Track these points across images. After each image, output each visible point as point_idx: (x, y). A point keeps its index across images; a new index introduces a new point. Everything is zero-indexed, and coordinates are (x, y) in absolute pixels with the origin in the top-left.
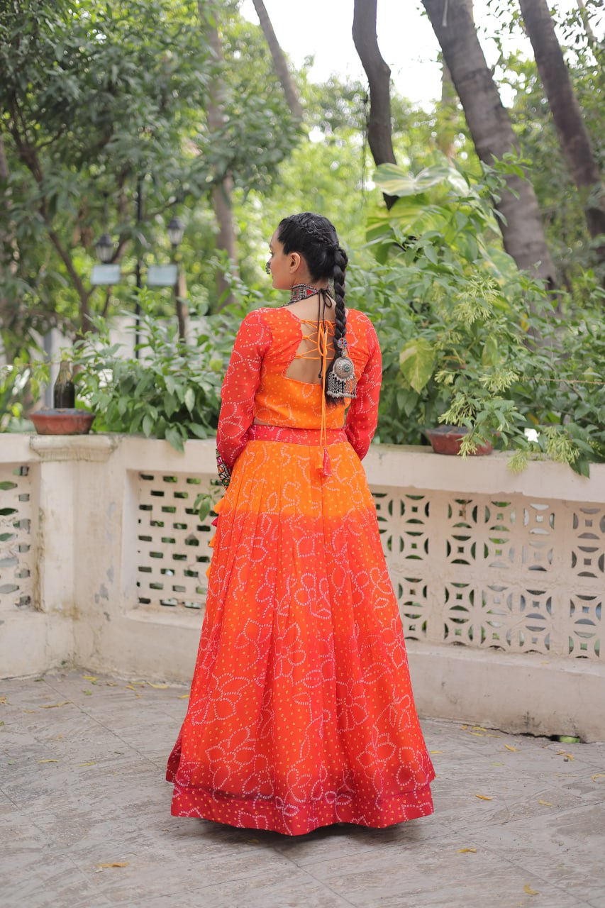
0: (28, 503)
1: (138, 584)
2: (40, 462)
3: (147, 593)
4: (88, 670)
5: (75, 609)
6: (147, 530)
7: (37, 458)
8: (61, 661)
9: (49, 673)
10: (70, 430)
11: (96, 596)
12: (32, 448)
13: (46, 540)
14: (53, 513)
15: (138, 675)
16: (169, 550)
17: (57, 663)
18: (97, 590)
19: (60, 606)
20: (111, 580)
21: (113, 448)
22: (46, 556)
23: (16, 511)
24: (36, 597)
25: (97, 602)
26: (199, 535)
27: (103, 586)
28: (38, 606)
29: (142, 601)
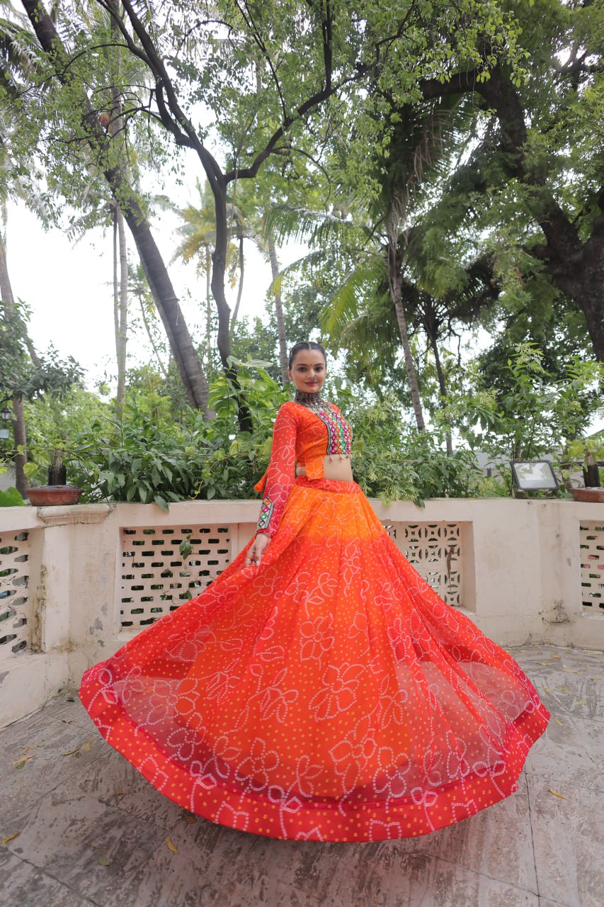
0: (26, 562)
1: (122, 612)
2: (43, 528)
3: (128, 617)
5: (70, 642)
6: (130, 570)
7: (43, 524)
8: (57, 690)
9: (48, 704)
10: (68, 501)
11: (91, 628)
12: (40, 517)
13: (47, 591)
14: (54, 568)
16: (147, 583)
17: (54, 693)
18: (92, 624)
19: (58, 644)
20: (105, 614)
21: (109, 512)
22: (47, 604)
23: (16, 571)
24: (35, 641)
25: (92, 633)
26: (173, 569)
27: (97, 620)
28: (37, 648)
29: (125, 624)
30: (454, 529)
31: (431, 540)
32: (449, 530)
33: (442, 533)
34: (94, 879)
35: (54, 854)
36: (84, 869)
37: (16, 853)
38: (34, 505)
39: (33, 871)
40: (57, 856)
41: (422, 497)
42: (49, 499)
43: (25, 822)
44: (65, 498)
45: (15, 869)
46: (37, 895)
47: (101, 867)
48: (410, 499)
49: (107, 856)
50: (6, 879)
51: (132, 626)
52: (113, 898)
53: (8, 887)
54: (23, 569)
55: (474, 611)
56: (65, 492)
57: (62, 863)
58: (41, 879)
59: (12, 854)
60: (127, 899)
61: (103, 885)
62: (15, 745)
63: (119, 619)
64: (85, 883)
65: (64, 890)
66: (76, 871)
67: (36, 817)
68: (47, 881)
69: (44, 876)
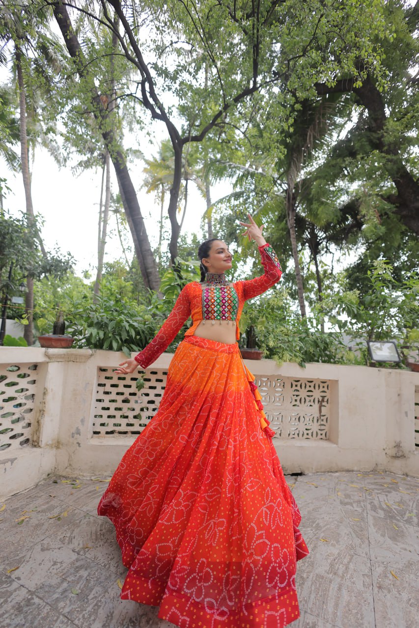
0: (34, 385)
1: (94, 424)
2: (48, 363)
3: (98, 428)
4: (63, 477)
5: (58, 442)
6: (101, 396)
7: (48, 360)
8: (47, 474)
9: (40, 483)
10: (64, 346)
12: (46, 355)
13: (46, 406)
14: (52, 390)
15: (95, 475)
16: (113, 406)
17: (45, 476)
18: (74, 430)
19: (50, 442)
20: (83, 425)
21: (92, 355)
22: (46, 415)
23: (27, 390)
24: (35, 439)
25: (73, 437)
26: (130, 398)
27: (77, 428)
28: (36, 444)
29: (95, 433)
30: (325, 385)
31: (308, 391)
32: (322, 385)
33: (317, 387)
34: (68, 602)
35: (42, 583)
36: (62, 595)
37: (16, 580)
38: (42, 346)
39: (27, 593)
40: (43, 585)
41: (304, 360)
42: (53, 343)
43: (23, 560)
44: (63, 344)
45: (15, 590)
46: (30, 609)
47: (73, 595)
48: (295, 361)
49: (77, 588)
50: (9, 597)
51: (100, 435)
52: (81, 616)
53: (11, 602)
54: (32, 390)
55: (336, 443)
56: (63, 340)
57: (47, 590)
58: (33, 599)
59: (14, 580)
60: (90, 618)
61: (74, 607)
62: (17, 508)
63: (91, 429)
64: (61, 604)
65: (48, 607)
66: (56, 596)
67: (30, 557)
68: (36, 600)
69: (34, 597)
